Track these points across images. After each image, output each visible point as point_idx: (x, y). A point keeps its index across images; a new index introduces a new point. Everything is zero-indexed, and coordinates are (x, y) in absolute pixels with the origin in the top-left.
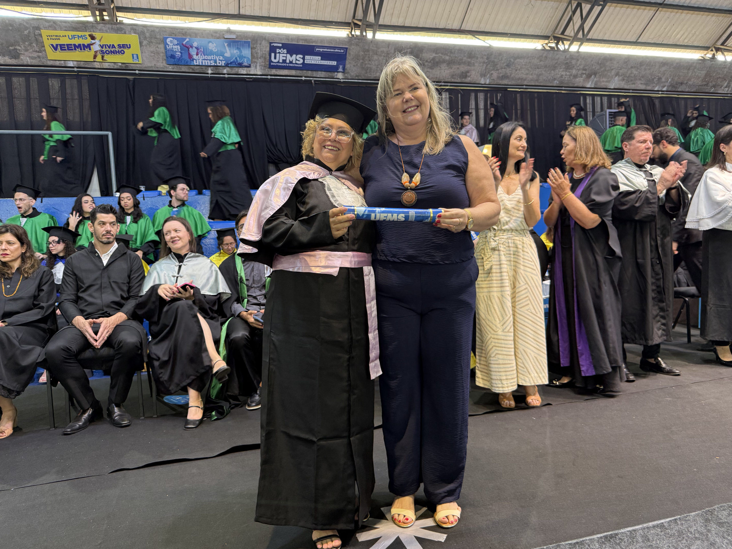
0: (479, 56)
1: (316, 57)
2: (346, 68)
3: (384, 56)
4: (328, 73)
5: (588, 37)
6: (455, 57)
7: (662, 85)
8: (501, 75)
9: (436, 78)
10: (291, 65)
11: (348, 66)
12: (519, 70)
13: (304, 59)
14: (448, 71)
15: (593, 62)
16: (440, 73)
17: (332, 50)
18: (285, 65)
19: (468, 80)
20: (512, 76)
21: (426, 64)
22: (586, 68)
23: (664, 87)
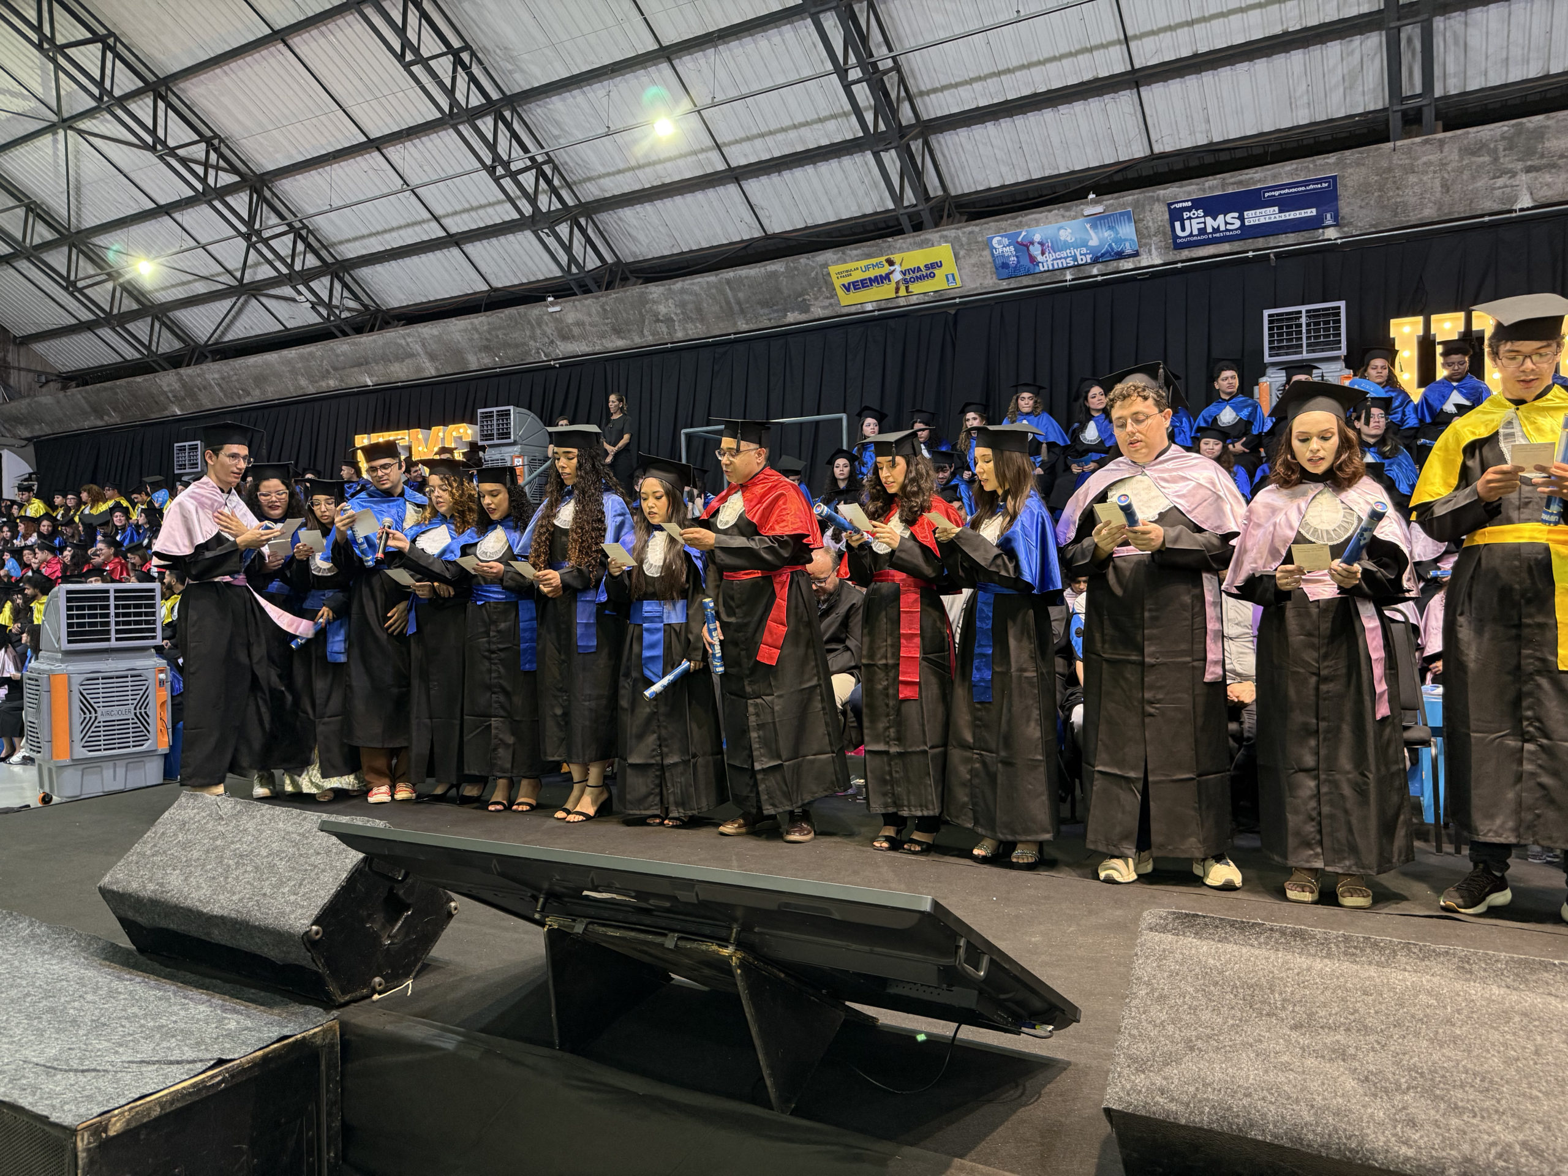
1: (1268, 209)
2: (1341, 215)
3: (1435, 172)
4: (1303, 233)
10: (1218, 235)
11: (1345, 211)
13: (1241, 218)
17: (1300, 189)
18: (1206, 237)
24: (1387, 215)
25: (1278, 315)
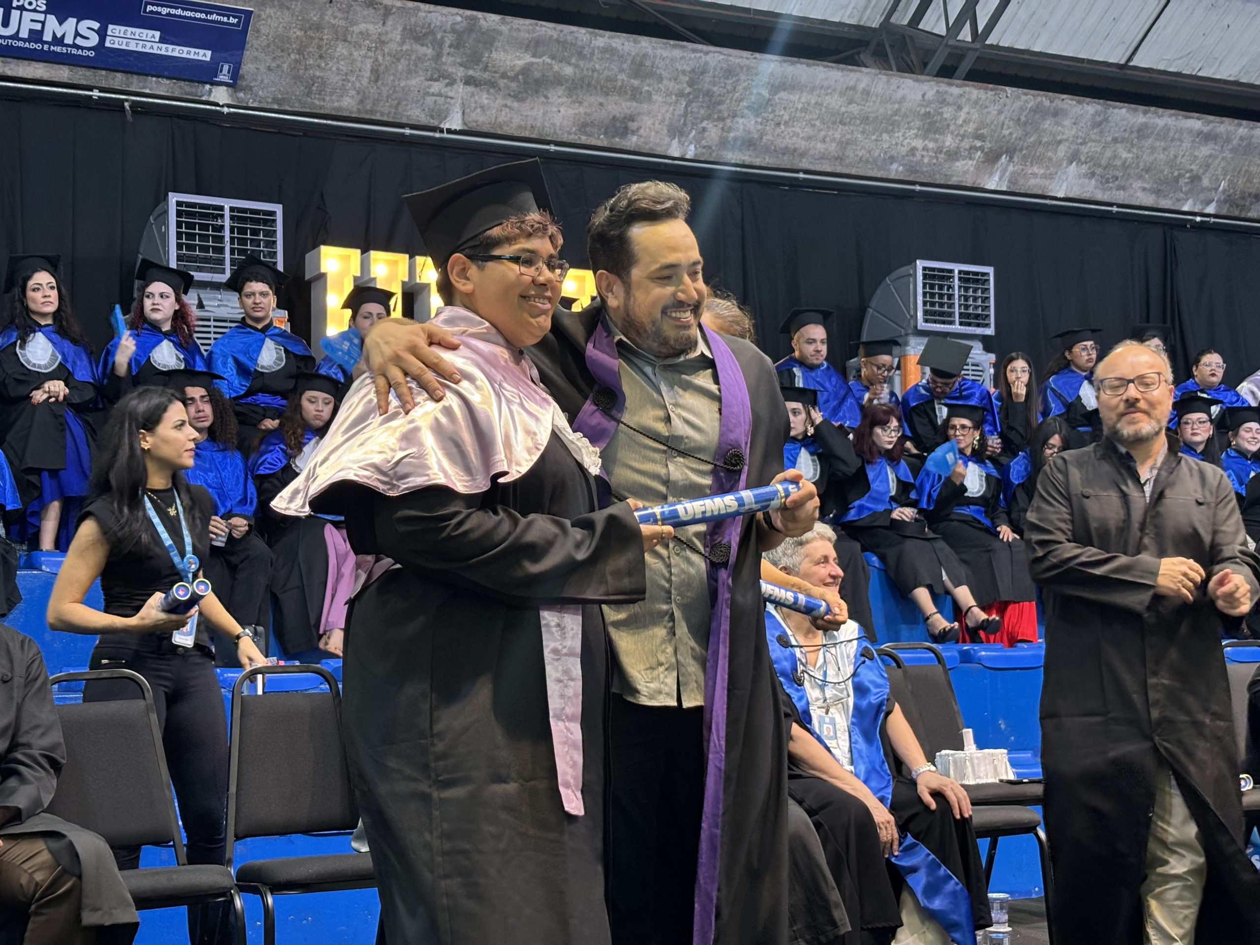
0: (665, 74)
1: (145, 31)
2: (241, 72)
3: (369, 49)
4: (182, 83)
5: (987, 42)
6: (594, 70)
7: (1202, 196)
8: (732, 135)
9: (532, 127)
10: (58, 49)
11: (248, 68)
12: (786, 123)
13: (102, 34)
14: (571, 112)
15: (1002, 117)
16: (544, 114)
17: (199, 15)
18: (38, 46)
19: (632, 142)
20: (764, 140)
21: (502, 82)
22: (984, 131)
23: (1209, 202)
24: (299, 90)
25: (189, 205)
